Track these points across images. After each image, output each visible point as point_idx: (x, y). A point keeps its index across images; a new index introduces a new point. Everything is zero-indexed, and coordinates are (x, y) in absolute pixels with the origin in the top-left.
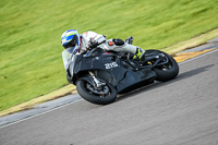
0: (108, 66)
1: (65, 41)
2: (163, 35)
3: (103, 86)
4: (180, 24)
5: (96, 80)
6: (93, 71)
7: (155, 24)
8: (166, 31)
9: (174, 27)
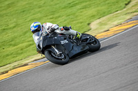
0: (62, 42)
1: (33, 29)
2: (20, 52)
3: (61, 54)
4: (31, 45)
5: (56, 50)
6: (54, 45)
7: (14, 45)
8: (22, 49)
9: (27, 47)
